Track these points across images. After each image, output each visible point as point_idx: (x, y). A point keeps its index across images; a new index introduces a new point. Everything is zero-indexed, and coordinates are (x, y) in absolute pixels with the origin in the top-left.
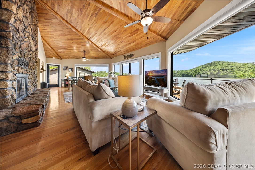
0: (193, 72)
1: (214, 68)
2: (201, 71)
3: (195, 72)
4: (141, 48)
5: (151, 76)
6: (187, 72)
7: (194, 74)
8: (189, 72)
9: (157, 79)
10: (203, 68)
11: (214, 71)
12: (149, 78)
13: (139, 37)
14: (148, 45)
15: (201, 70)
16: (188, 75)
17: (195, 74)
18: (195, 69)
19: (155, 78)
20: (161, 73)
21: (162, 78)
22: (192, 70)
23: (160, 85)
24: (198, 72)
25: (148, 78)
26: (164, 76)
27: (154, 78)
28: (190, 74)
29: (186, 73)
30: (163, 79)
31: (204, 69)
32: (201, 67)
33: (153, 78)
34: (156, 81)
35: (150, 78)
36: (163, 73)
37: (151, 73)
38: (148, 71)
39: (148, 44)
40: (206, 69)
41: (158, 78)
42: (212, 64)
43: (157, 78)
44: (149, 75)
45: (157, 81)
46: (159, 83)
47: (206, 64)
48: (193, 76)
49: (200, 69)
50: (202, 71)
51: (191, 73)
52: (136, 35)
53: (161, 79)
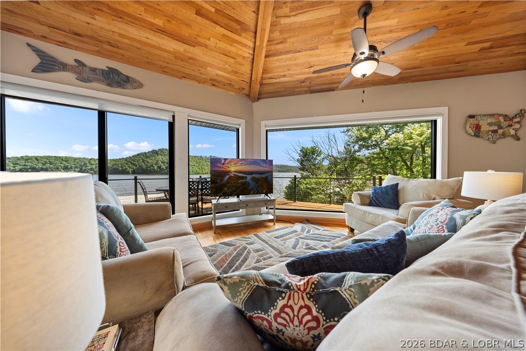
0: (129, 163)
1: (162, 159)
2: (143, 164)
3: (132, 164)
4: (185, 76)
5: (235, 172)
6: (115, 162)
7: (130, 167)
8: (119, 163)
9: (253, 179)
10: (147, 157)
11: (163, 164)
12: (227, 177)
13: (223, 45)
14: (213, 85)
15: (144, 161)
16: (117, 169)
17: (133, 168)
18: (133, 158)
19: (249, 177)
20: (263, 166)
21: (263, 176)
22: (126, 160)
23: (260, 190)
24: (137, 164)
25: (224, 177)
26: (268, 172)
27: (246, 178)
28: (121, 168)
29: (112, 165)
30: (266, 179)
31: (148, 160)
32: (143, 155)
33: (242, 178)
34: (251, 182)
35: (231, 177)
36: (266, 167)
37: (235, 164)
38: (225, 159)
39: (216, 84)
40: (151, 159)
41: (257, 176)
42: (159, 152)
43: (254, 175)
44: (228, 169)
45: (252, 184)
46: (258, 186)
47: (152, 152)
48: (129, 171)
49: (142, 159)
50: (145, 163)
51: (125, 166)
52: (224, 35)
53: (262, 178)
